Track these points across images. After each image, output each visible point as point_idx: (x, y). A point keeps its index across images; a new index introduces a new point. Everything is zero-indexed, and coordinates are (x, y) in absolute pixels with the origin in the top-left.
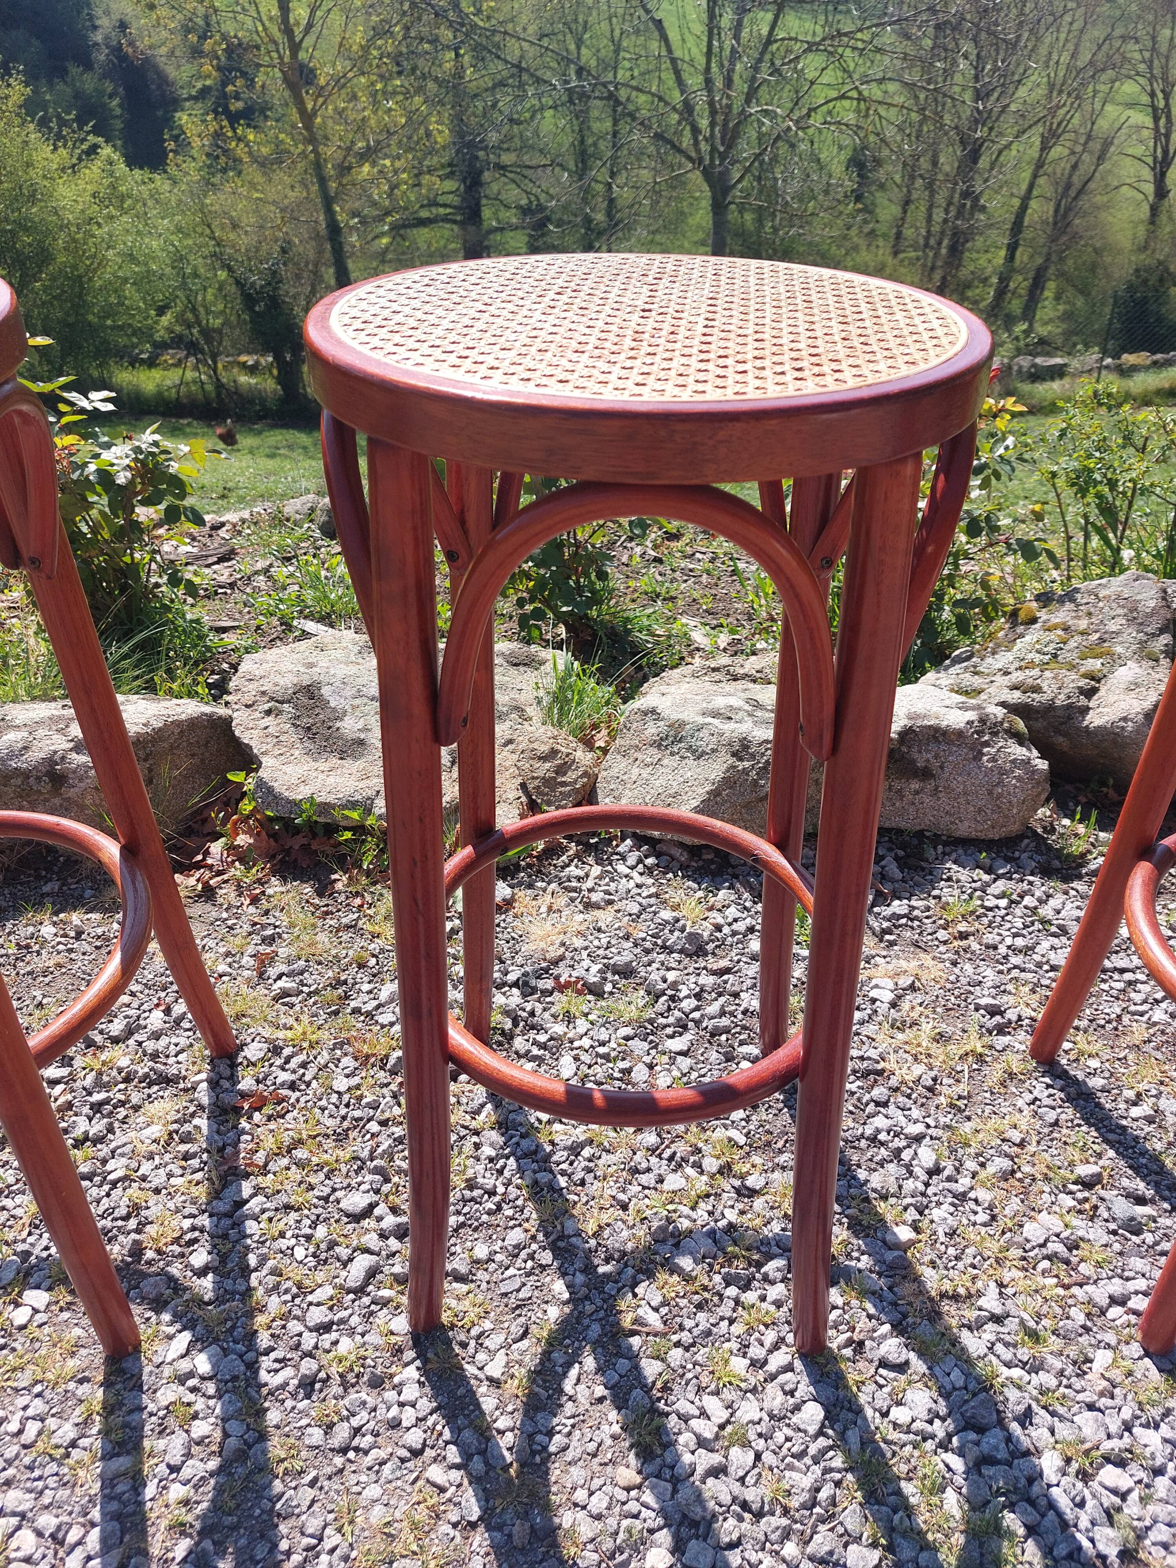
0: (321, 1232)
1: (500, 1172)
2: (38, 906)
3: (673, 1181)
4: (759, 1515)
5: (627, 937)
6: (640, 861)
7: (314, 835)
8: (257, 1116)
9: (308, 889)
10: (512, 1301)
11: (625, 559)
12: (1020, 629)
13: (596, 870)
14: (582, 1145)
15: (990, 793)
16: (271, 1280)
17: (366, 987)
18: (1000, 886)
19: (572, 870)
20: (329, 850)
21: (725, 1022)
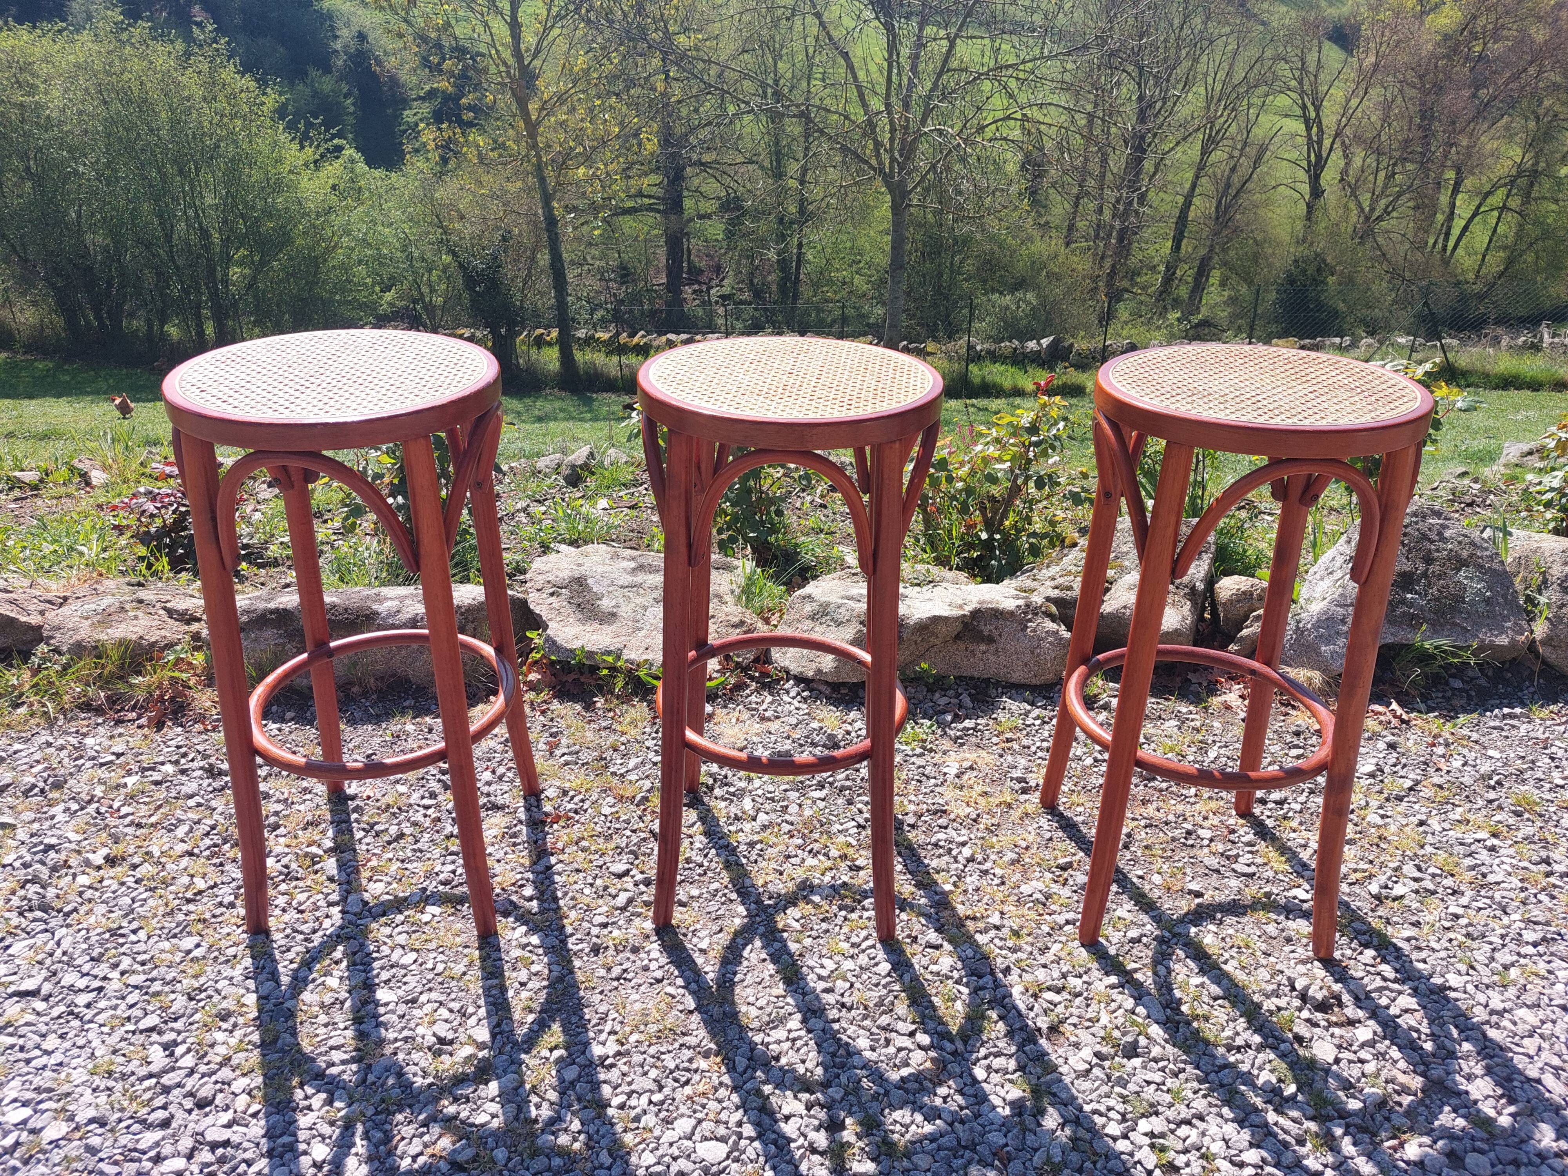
0: (599, 882)
1: (706, 856)
2: (403, 713)
3: (811, 861)
4: (850, 1009)
5: (788, 737)
6: (798, 694)
7: (582, 674)
8: (555, 826)
9: (578, 707)
10: (713, 916)
11: (798, 505)
12: (1066, 551)
13: (769, 699)
14: (756, 843)
15: (1032, 653)
16: (571, 903)
17: (619, 761)
18: (1037, 712)
19: (753, 698)
20: (593, 682)
21: (848, 783)
